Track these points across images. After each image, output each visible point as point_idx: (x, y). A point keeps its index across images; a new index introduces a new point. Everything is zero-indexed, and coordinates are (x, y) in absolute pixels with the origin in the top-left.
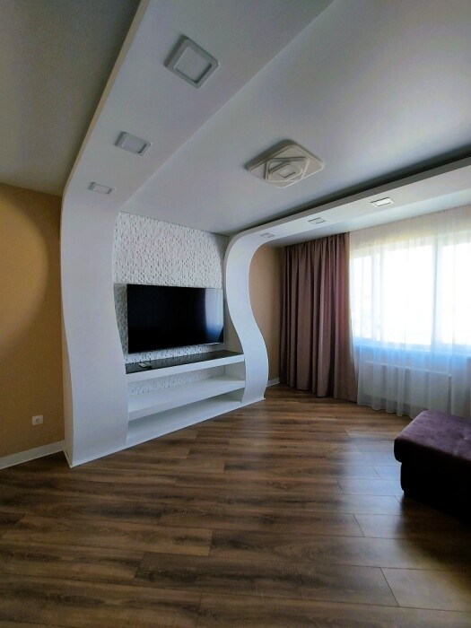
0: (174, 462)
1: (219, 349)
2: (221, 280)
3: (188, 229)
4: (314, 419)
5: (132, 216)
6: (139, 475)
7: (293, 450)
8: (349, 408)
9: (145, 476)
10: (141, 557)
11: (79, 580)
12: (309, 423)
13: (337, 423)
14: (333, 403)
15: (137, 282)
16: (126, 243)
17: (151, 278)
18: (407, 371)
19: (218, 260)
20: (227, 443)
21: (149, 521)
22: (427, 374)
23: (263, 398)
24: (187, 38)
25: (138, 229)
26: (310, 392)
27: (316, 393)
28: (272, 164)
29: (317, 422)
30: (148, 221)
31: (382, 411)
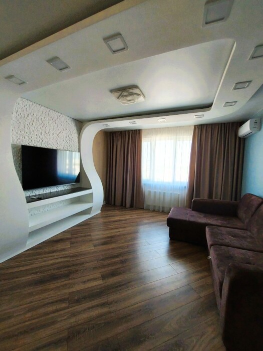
0: (64, 250)
1: (76, 186)
2: (78, 147)
3: (59, 114)
4: (127, 218)
5: (24, 100)
6: (44, 261)
7: (123, 232)
8: (141, 211)
9: (48, 260)
10: (68, 296)
11: (34, 319)
12: (126, 220)
13: (138, 218)
14: (133, 210)
15: (27, 144)
16: (19, 117)
17: (37, 142)
18: (164, 193)
19: (76, 135)
20: (90, 235)
21: (63, 280)
22: (171, 194)
23: (100, 212)
24: (121, 35)
25: (28, 109)
26: (123, 206)
27: (125, 206)
28: (125, 94)
29: (130, 219)
30: (35, 105)
31: (154, 211)
